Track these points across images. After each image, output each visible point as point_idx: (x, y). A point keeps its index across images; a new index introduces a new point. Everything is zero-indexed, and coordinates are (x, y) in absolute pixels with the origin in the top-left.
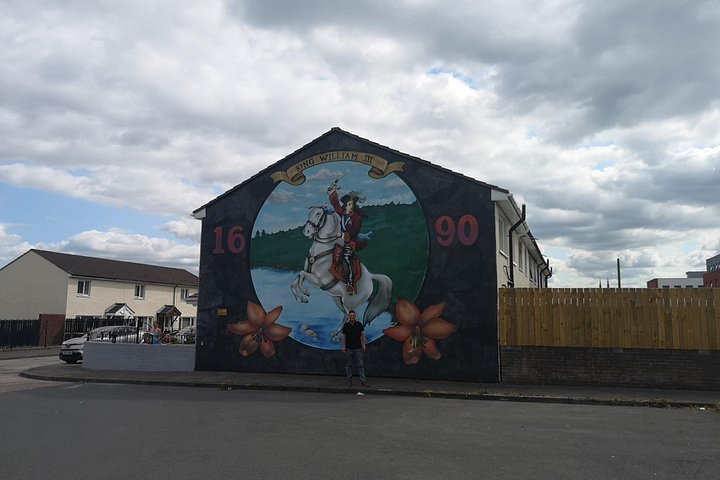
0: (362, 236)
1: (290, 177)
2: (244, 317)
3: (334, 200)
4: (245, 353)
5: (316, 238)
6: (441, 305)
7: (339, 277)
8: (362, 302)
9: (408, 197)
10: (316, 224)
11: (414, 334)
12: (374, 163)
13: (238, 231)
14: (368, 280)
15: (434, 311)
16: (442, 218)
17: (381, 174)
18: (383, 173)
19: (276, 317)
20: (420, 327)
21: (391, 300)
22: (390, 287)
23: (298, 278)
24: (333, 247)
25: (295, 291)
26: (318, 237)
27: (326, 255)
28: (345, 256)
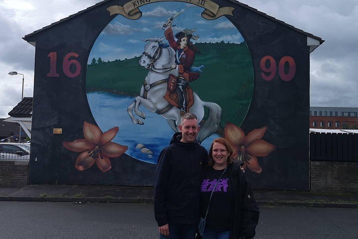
0: (194, 68)
1: (127, 11)
2: (81, 136)
3: (169, 35)
4: (81, 168)
5: (151, 68)
6: (264, 129)
7: (173, 103)
9: (236, 38)
10: (152, 55)
11: (239, 152)
12: (206, 6)
13: (74, 58)
14: (199, 107)
15: (257, 134)
17: (213, 16)
18: (215, 16)
19: (112, 136)
20: (245, 147)
21: (220, 124)
22: (220, 113)
23: (134, 103)
24: (168, 76)
25: (131, 114)
26: (154, 67)
27: (161, 83)
28: (179, 85)
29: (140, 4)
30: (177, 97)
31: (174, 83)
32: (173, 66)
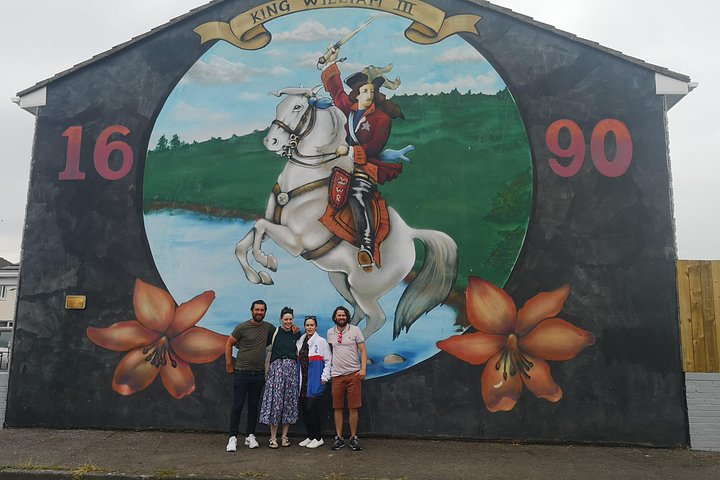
0: (390, 153)
1: (239, 32)
2: (125, 311)
3: (332, 82)
4: (125, 390)
5: (291, 154)
6: (561, 294)
7: (341, 233)
8: (391, 284)
9: (488, 82)
10: (293, 127)
11: (503, 350)
12: (416, 14)
13: (121, 137)
14: (403, 241)
15: (544, 305)
16: (557, 125)
17: (432, 36)
18: (436, 34)
19: (199, 313)
20: (518, 337)
21: (454, 281)
22: (453, 256)
23: (252, 234)
24: (330, 172)
25: (243, 260)
26: (297, 152)
27: (312, 189)
28: (355, 192)
29: (267, 15)
30: (351, 219)
31: (344, 187)
32: (342, 149)
